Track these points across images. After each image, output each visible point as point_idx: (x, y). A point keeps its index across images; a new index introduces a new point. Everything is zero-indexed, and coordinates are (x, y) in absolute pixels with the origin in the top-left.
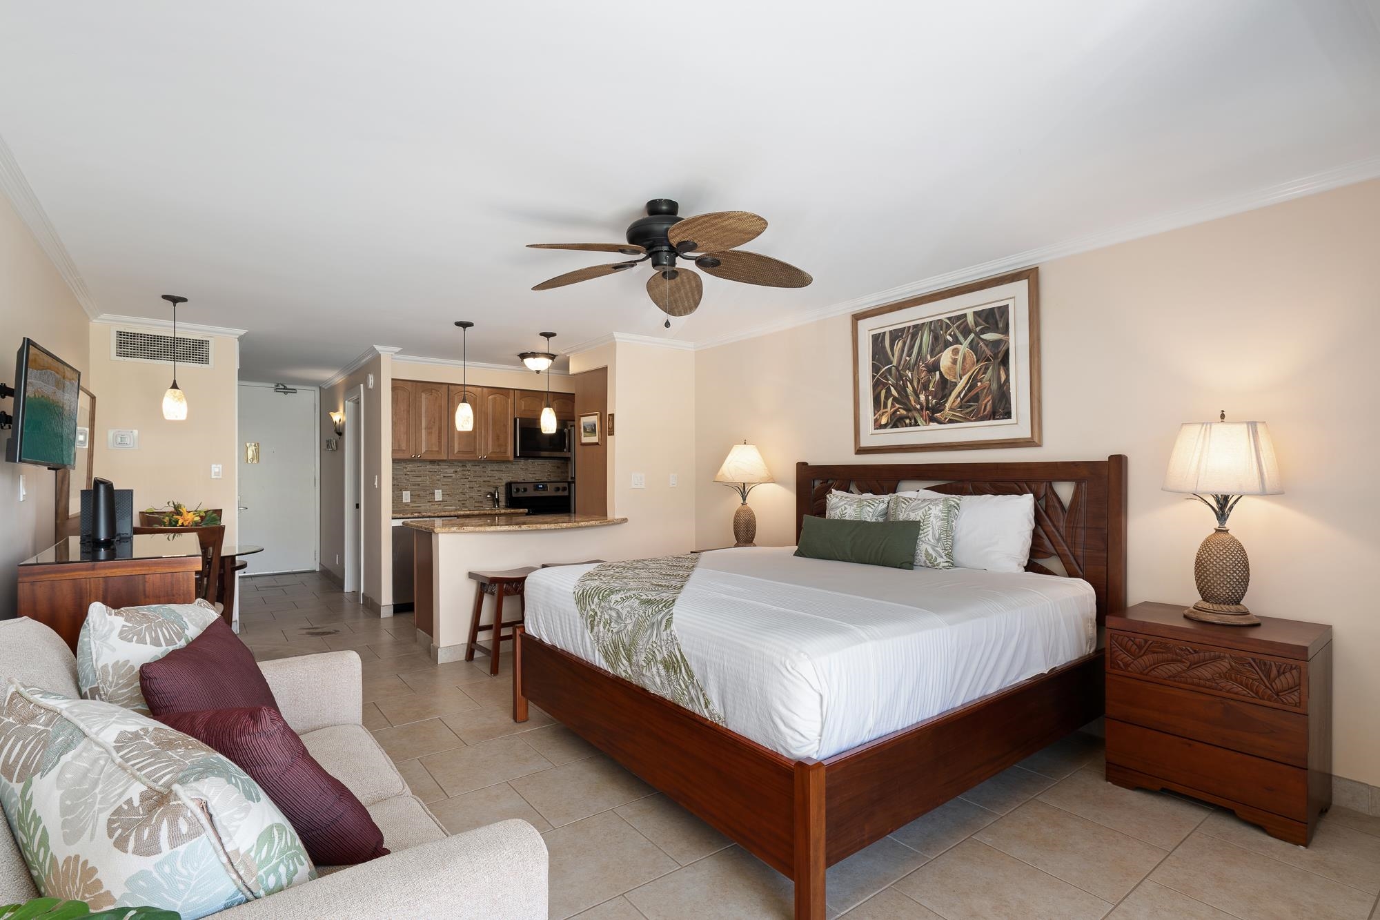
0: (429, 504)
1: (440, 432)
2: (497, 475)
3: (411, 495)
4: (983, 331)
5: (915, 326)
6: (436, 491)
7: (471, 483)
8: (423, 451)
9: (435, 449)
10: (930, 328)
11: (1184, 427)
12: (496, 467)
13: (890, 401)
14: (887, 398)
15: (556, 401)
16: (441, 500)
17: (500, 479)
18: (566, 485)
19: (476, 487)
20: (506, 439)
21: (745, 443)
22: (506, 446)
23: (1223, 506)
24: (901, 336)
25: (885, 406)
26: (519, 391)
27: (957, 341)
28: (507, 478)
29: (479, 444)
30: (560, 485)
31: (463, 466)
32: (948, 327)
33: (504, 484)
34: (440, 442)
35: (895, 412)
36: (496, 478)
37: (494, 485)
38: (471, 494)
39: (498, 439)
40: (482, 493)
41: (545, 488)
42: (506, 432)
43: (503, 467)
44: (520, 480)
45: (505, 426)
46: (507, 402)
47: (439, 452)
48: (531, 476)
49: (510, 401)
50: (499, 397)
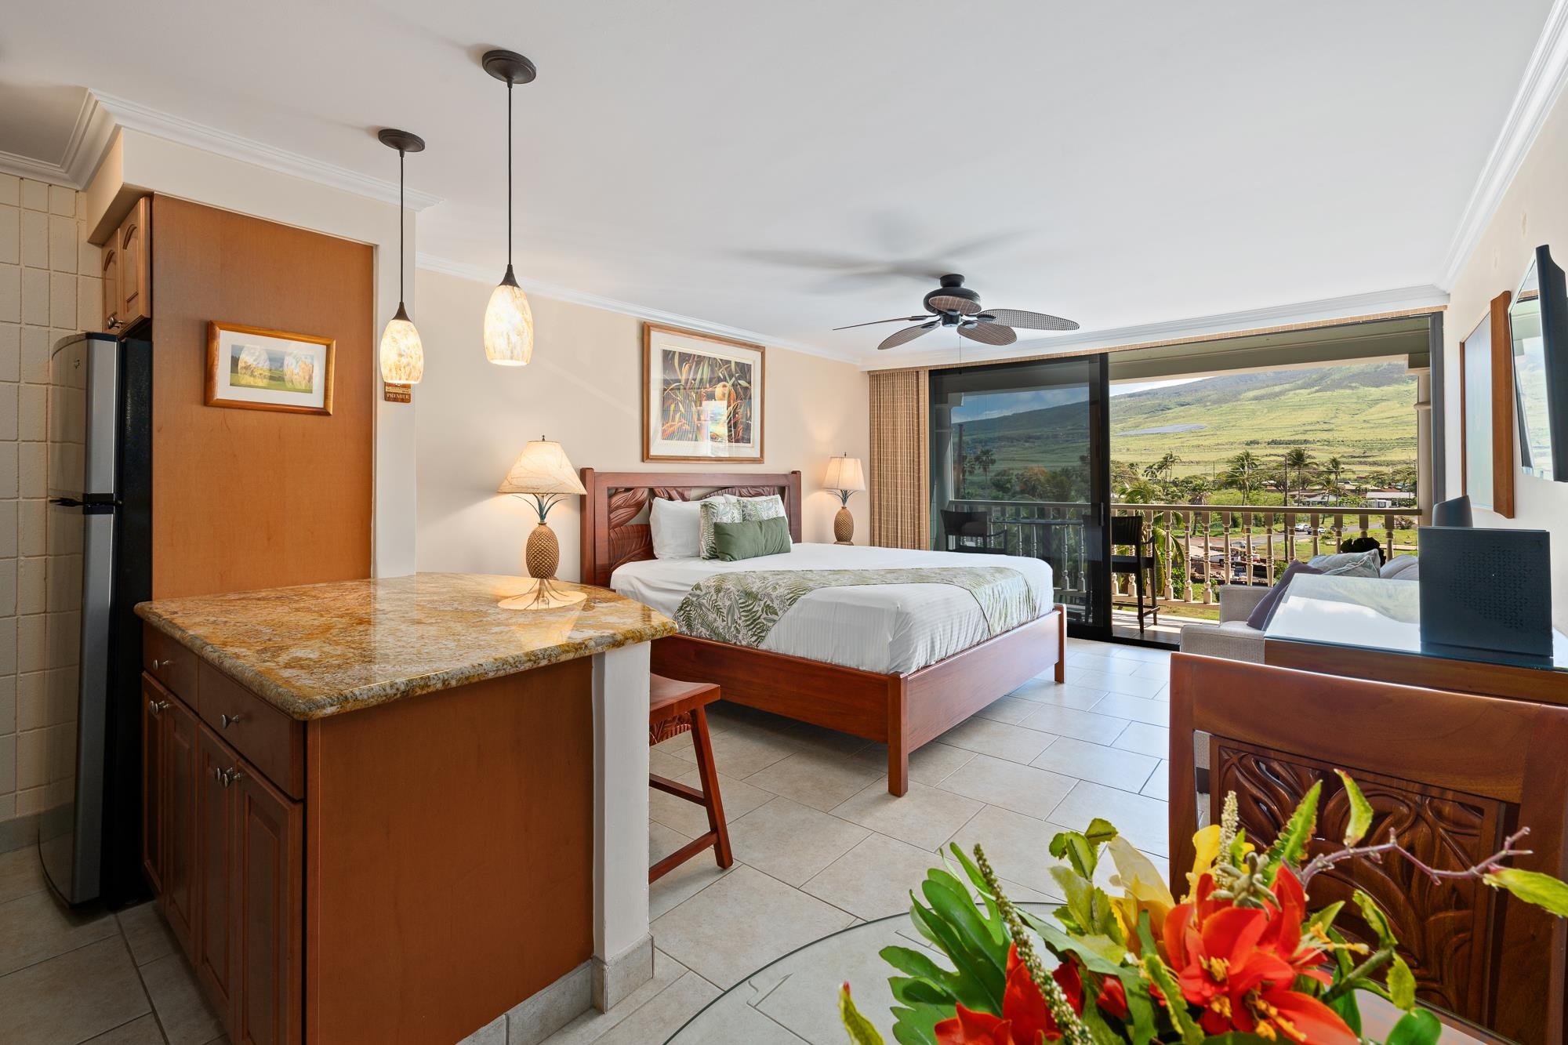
4: (739, 378)
5: (699, 357)
10: (709, 362)
11: (833, 459)
13: (678, 416)
14: (675, 411)
21: (544, 440)
23: (845, 496)
24: (688, 360)
25: (673, 420)
27: (725, 380)
32: (720, 367)
35: (680, 428)
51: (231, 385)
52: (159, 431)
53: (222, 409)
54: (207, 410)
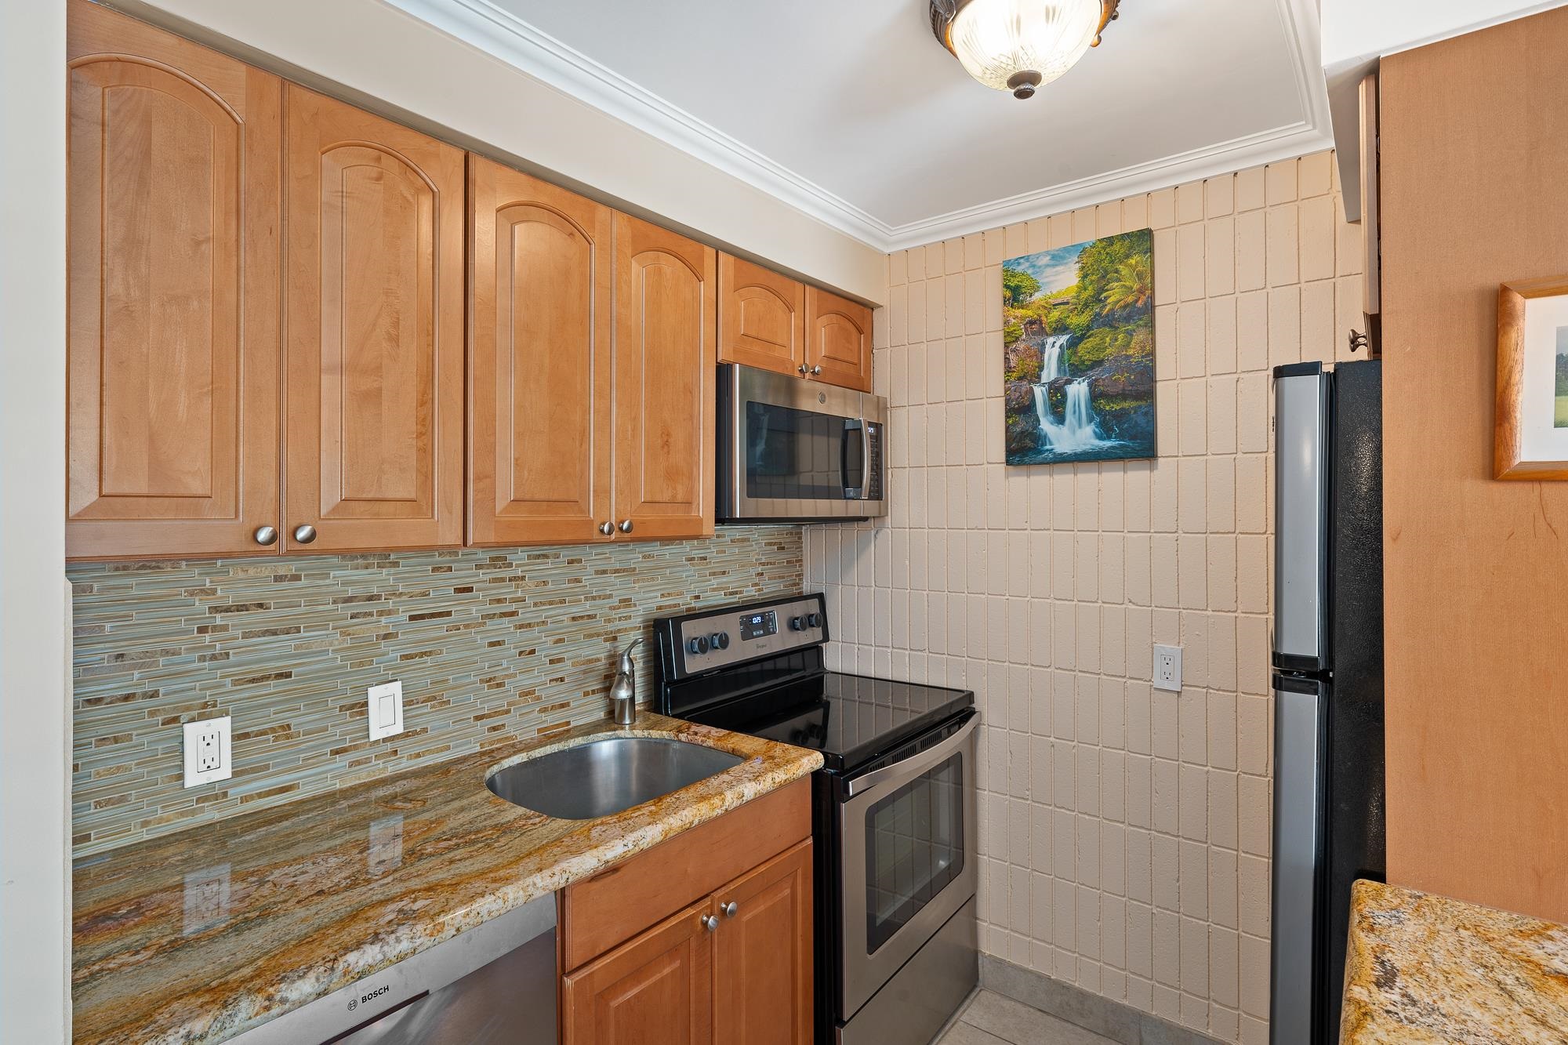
0: (342, 761)
1: (425, 401)
2: (618, 587)
3: (235, 738)
6: (374, 693)
7: (527, 634)
8: (330, 498)
9: (402, 487)
12: (615, 557)
15: (824, 319)
16: (399, 729)
17: (626, 602)
18: (813, 607)
19: (546, 648)
20: (691, 448)
22: (691, 477)
26: (732, 258)
28: (651, 601)
29: (598, 469)
30: (798, 609)
31: (498, 562)
33: (637, 621)
34: (425, 452)
36: (615, 601)
37: (610, 627)
38: (526, 681)
39: (666, 444)
40: (566, 669)
41: (766, 626)
42: (692, 417)
43: (635, 556)
44: (685, 602)
45: (690, 391)
46: (696, 299)
47: (422, 505)
48: (715, 582)
49: (705, 290)
50: (670, 267)
51: (1556, 426)
52: (1395, 540)
53: (1537, 486)
54: (1498, 489)
